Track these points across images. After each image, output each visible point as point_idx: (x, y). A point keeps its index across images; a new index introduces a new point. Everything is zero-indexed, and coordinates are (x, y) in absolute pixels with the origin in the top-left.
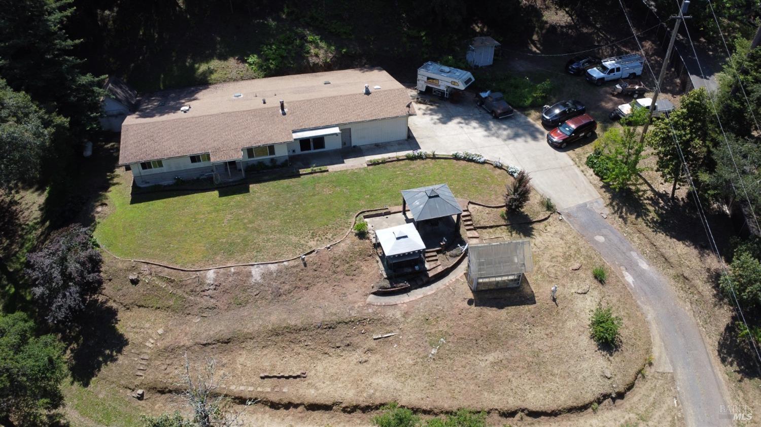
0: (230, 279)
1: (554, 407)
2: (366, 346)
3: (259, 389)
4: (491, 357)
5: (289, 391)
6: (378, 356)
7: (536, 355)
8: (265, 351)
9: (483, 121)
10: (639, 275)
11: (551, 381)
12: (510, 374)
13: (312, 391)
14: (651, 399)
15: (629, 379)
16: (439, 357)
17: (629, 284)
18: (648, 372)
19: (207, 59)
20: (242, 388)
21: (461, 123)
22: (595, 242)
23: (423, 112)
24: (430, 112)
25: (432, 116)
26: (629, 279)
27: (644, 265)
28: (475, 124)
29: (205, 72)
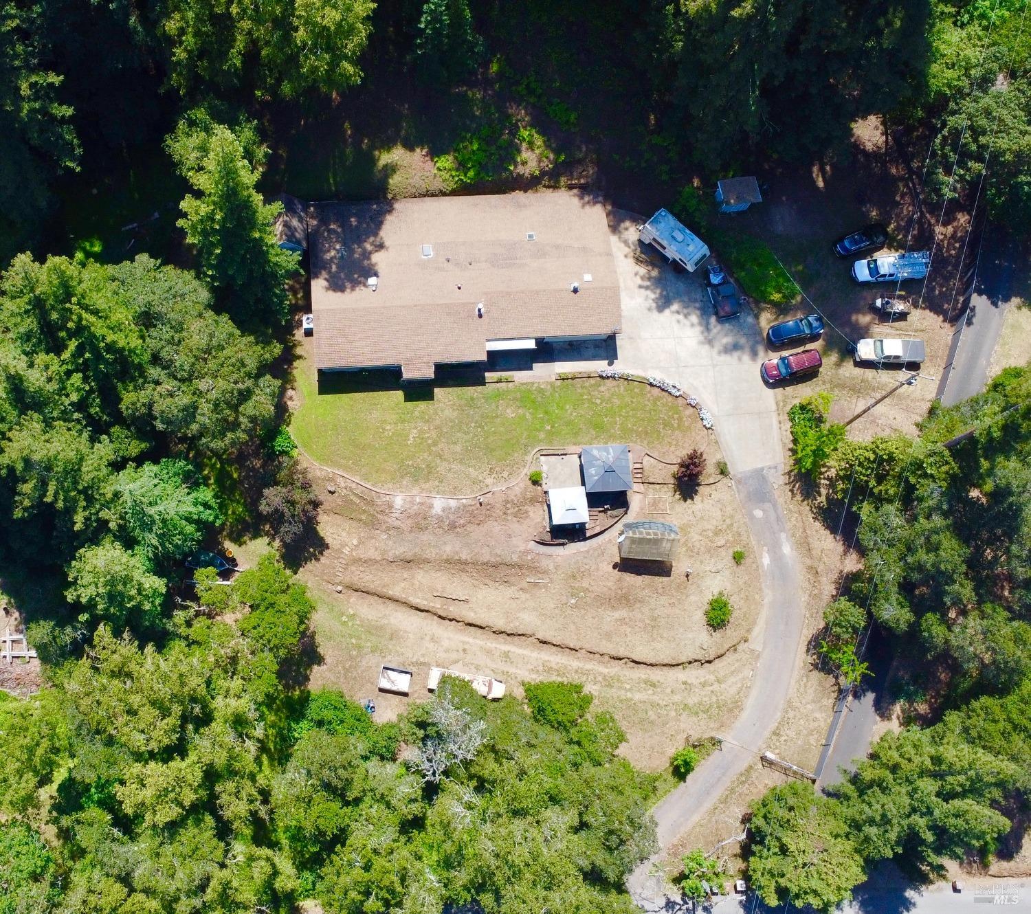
0: (415, 507)
1: (653, 661)
2: (520, 586)
3: (432, 604)
4: (617, 614)
5: (453, 610)
6: (528, 596)
7: (654, 619)
8: (439, 574)
10: (777, 558)
11: (659, 642)
12: (629, 630)
13: (472, 614)
14: (733, 668)
15: (720, 652)
16: (576, 606)
17: (763, 566)
18: (740, 647)
19: (388, 145)
20: (418, 601)
21: (678, 312)
22: (752, 517)
23: (639, 281)
24: (648, 283)
25: (648, 292)
26: (766, 560)
27: (787, 549)
28: (694, 319)
29: (386, 166)
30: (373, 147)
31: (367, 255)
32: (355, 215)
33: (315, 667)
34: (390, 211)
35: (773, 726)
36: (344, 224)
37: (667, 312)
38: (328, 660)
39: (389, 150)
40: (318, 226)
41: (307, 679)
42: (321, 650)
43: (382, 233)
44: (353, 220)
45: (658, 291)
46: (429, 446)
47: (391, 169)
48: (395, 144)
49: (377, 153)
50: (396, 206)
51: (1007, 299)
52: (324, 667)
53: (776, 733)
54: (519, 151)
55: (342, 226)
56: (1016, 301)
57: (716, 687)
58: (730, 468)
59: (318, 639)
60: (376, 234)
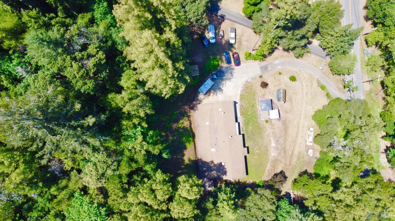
0: (274, 150)
2: (289, 125)
4: (294, 102)
6: (291, 123)
7: (294, 93)
8: (287, 144)
9: (222, 80)
10: (279, 64)
16: (293, 111)
18: (298, 74)
19: (183, 161)
21: (223, 86)
22: (271, 70)
23: (215, 95)
24: (215, 93)
25: (218, 93)
26: (280, 67)
27: (277, 62)
28: (224, 82)
29: (189, 161)
30: (184, 165)
31: (215, 165)
32: (203, 168)
33: (308, 171)
34: (201, 159)
35: (314, 67)
36: (206, 171)
37: (223, 89)
38: (306, 169)
39: (184, 160)
40: (207, 178)
41: (311, 173)
42: (304, 170)
43: (208, 161)
44: (204, 169)
45: (217, 91)
46: (260, 147)
47: (189, 160)
48: (183, 159)
49: (185, 164)
50: (199, 158)
51: (219, 6)
52: (308, 170)
53: (315, 66)
54: (184, 127)
55: (206, 172)
56: (219, 4)
57: (306, 79)
58: (260, 75)
59: (302, 171)
60: (208, 163)
